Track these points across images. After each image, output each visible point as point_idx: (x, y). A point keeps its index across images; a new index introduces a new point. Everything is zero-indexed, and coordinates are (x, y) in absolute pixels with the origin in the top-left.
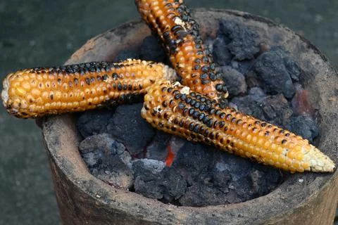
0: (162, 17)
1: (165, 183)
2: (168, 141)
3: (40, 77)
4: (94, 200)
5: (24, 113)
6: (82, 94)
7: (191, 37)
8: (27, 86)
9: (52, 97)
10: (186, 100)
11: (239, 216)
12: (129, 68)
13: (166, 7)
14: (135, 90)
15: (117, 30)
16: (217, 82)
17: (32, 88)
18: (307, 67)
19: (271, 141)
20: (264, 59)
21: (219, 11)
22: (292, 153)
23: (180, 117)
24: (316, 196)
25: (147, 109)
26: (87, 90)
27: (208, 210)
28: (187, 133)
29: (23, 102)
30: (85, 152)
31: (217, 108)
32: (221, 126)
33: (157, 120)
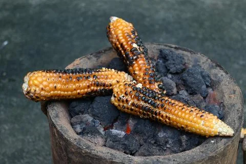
0: (124, 43)
1: (126, 142)
2: (127, 120)
3: (48, 75)
4: (82, 149)
5: (37, 97)
6: (74, 87)
7: (143, 56)
8: (40, 79)
9: (55, 87)
10: (140, 91)
11: (174, 160)
12: (103, 73)
13: (128, 37)
14: (107, 86)
15: (94, 54)
16: (159, 83)
17: (43, 81)
18: (216, 78)
19: (194, 116)
20: (188, 72)
21: (159, 45)
22: (207, 123)
23: (136, 102)
24: (222, 150)
25: (115, 97)
26: (77, 85)
27: (154, 158)
28: (140, 112)
29: (37, 89)
30: (75, 124)
31: (160, 96)
32: (162, 106)
33: (121, 104)
